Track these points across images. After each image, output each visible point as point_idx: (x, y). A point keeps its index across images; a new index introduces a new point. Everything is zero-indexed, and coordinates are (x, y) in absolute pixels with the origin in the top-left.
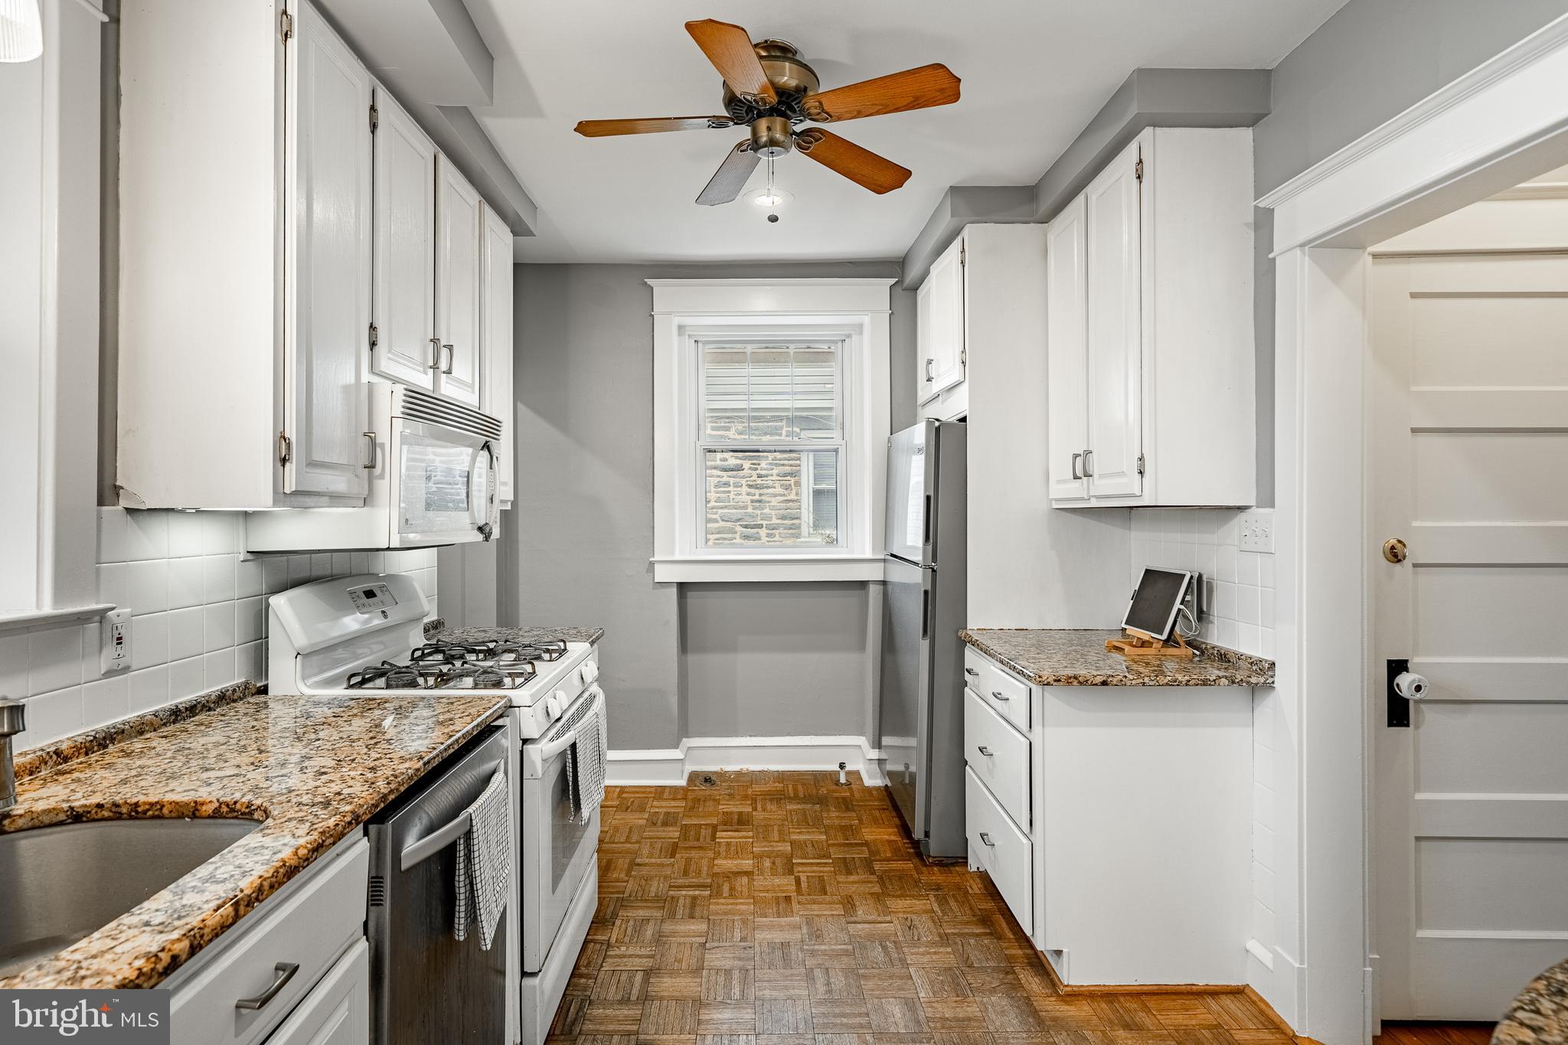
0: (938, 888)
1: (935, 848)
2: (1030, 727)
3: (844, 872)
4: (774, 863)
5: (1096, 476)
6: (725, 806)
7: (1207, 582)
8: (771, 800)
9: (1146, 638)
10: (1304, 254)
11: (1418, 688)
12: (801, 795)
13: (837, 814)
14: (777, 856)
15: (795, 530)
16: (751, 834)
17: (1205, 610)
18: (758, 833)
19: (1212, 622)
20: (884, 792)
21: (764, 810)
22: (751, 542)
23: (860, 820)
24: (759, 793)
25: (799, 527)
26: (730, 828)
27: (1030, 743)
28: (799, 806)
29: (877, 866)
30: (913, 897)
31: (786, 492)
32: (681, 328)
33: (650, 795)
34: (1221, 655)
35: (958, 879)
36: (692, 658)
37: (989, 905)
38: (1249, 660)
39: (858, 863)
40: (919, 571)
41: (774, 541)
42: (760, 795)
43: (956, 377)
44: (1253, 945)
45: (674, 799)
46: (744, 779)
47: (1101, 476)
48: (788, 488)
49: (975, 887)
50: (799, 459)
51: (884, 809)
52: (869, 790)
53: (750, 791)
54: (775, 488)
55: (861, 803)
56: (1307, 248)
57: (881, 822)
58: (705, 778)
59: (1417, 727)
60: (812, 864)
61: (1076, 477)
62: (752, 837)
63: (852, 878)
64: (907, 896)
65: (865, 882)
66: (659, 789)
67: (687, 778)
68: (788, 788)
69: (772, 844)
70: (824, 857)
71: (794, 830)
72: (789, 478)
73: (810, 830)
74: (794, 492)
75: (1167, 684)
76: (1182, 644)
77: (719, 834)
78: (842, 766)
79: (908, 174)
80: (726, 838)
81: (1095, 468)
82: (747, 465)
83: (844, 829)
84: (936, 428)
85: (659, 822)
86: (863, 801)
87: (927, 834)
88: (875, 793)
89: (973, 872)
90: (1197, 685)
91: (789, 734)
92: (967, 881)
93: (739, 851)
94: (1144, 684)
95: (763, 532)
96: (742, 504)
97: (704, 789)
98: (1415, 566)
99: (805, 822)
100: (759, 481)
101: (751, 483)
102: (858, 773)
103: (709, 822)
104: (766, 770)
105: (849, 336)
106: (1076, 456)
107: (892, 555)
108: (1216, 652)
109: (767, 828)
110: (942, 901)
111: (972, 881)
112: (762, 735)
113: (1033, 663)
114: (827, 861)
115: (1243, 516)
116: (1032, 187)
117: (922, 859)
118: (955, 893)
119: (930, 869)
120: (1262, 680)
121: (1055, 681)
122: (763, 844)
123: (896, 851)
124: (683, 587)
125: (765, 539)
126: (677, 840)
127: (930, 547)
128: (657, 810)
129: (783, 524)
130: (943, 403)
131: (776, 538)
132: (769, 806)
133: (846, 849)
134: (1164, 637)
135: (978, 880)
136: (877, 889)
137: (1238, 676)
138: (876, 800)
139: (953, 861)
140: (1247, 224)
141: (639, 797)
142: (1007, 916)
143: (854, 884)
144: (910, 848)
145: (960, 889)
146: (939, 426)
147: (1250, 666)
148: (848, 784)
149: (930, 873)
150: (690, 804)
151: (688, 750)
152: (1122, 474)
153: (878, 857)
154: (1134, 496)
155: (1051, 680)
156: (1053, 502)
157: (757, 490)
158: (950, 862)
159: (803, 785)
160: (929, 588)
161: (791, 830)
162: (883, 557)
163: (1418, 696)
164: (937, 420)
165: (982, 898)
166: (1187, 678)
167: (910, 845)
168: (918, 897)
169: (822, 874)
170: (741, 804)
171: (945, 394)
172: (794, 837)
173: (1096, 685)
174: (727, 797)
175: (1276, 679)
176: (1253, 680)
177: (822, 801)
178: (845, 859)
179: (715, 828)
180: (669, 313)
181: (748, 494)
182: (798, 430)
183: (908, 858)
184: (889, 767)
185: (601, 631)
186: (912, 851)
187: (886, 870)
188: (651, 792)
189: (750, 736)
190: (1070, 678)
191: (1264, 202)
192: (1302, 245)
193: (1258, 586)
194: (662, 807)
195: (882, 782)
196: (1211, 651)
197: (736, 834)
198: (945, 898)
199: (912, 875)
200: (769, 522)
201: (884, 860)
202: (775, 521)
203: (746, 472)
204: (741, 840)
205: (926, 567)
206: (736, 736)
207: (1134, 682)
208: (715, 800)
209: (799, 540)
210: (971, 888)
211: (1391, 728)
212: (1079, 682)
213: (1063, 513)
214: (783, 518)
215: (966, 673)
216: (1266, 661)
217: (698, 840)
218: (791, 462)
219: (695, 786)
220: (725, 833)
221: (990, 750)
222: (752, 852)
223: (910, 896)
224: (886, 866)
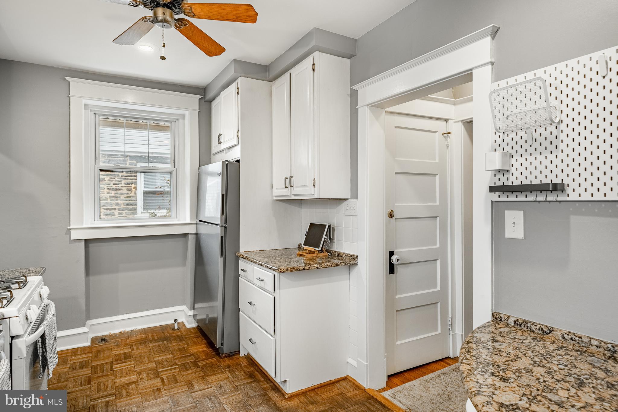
0: (229, 367)
1: (226, 350)
2: (274, 291)
3: (184, 370)
4: (148, 374)
5: (294, 186)
6: (116, 352)
7: (332, 227)
8: (141, 344)
9: (313, 250)
10: (368, 108)
11: (398, 260)
12: (156, 338)
13: (176, 344)
14: (149, 370)
15: (134, 210)
16: (133, 362)
17: (332, 238)
18: (137, 361)
19: (334, 242)
20: (197, 329)
21: (138, 349)
22: (110, 217)
23: (188, 344)
24: (133, 341)
25: (136, 209)
26: (120, 362)
27: (274, 297)
28: (156, 344)
29: (200, 364)
30: (219, 373)
31: (129, 192)
32: (85, 105)
33: (69, 354)
34: (338, 254)
35: (236, 361)
36: (91, 278)
37: (251, 369)
38: (349, 255)
39: (190, 364)
40: (219, 228)
41: (122, 216)
42: (134, 342)
43: (234, 142)
44: (350, 360)
45: (84, 354)
46: (124, 336)
47: (297, 187)
48: (130, 190)
49: (244, 363)
50: (136, 176)
51: (198, 337)
52: (189, 330)
53: (128, 341)
54: (123, 190)
55: (186, 337)
56: (369, 106)
57: (198, 343)
58: (102, 339)
59: (396, 274)
60: (168, 370)
61: (286, 187)
62: (134, 364)
63: (189, 372)
64: (216, 374)
65: (195, 372)
66: (74, 350)
67: (90, 342)
68: (148, 336)
69: (145, 365)
70: (173, 365)
71: (155, 356)
72: (130, 185)
73: (164, 354)
74: (133, 192)
75: (325, 267)
76: (325, 251)
77: (114, 366)
78: (176, 321)
79: (223, 50)
80: (119, 367)
81: (294, 183)
82: (107, 178)
83: (180, 350)
84: (226, 164)
85: (77, 367)
86: (187, 335)
87: (222, 344)
88: (192, 330)
89: (242, 356)
90: (334, 266)
91: (148, 310)
92: (241, 361)
93: (128, 372)
94: (317, 268)
95: (116, 212)
96: (104, 198)
97: (103, 345)
98: (396, 219)
99: (160, 350)
100: (114, 187)
101: (109, 188)
102: (182, 323)
103: (108, 361)
104: (135, 329)
105: (178, 120)
106: (286, 178)
107: (200, 221)
108: (336, 253)
109: (141, 357)
110: (232, 372)
111: (242, 361)
112: (133, 312)
113: (275, 264)
114: (175, 367)
115: (346, 202)
116: (267, 66)
117: (220, 356)
118: (236, 367)
119: (223, 359)
120: (354, 262)
121: (286, 270)
122: (140, 366)
123: (207, 355)
124: (87, 241)
125: (117, 215)
126: (90, 375)
127: (224, 217)
128: (75, 361)
129: (128, 208)
130: (226, 153)
131: (124, 215)
132: (140, 347)
133: (184, 359)
134: (320, 249)
135: (245, 360)
136: (202, 374)
137: (347, 262)
138: (193, 334)
139: (233, 354)
140: (348, 95)
141: (62, 357)
142: (260, 372)
143: (190, 374)
144: (213, 352)
145: (238, 365)
146: (228, 164)
147: (349, 257)
148: (179, 329)
149: (224, 361)
150: (94, 354)
151: (90, 326)
152: (306, 186)
153: (199, 360)
154: (311, 195)
155: (285, 270)
156: (274, 197)
157: (113, 191)
158: (232, 354)
159: (156, 333)
160: (223, 235)
161: (154, 356)
162: (196, 222)
163: (398, 263)
164: (227, 161)
165: (248, 367)
166: (331, 264)
167: (213, 351)
168: (222, 373)
169: (174, 374)
170: (125, 349)
171: (227, 150)
172: (156, 359)
173: (301, 270)
174: (116, 347)
175: (358, 261)
176: (351, 263)
177: (167, 339)
178: (184, 364)
179: (111, 364)
180: (80, 97)
181: (108, 193)
182: (135, 162)
183: (213, 357)
184: (198, 317)
185: (44, 269)
186: (214, 353)
187: (204, 364)
188: (69, 353)
189: (126, 314)
190: (292, 268)
191: (354, 87)
192: (368, 105)
193: (351, 228)
194: (77, 359)
195: (195, 325)
196: (334, 253)
197: (124, 364)
198: (233, 371)
199: (216, 364)
200: (119, 207)
201: (203, 360)
202: (122, 206)
203: (107, 182)
204: (127, 367)
205: (222, 226)
206: (118, 315)
207: (314, 268)
208: (109, 349)
209: (136, 215)
210: (243, 363)
211: (390, 275)
212: (295, 270)
213: (279, 202)
214: (128, 205)
215: (240, 271)
216: (355, 255)
217: (103, 372)
218: (132, 178)
219: (96, 344)
220: (118, 365)
221: (253, 303)
222: (135, 371)
223: (217, 373)
224: (204, 363)
